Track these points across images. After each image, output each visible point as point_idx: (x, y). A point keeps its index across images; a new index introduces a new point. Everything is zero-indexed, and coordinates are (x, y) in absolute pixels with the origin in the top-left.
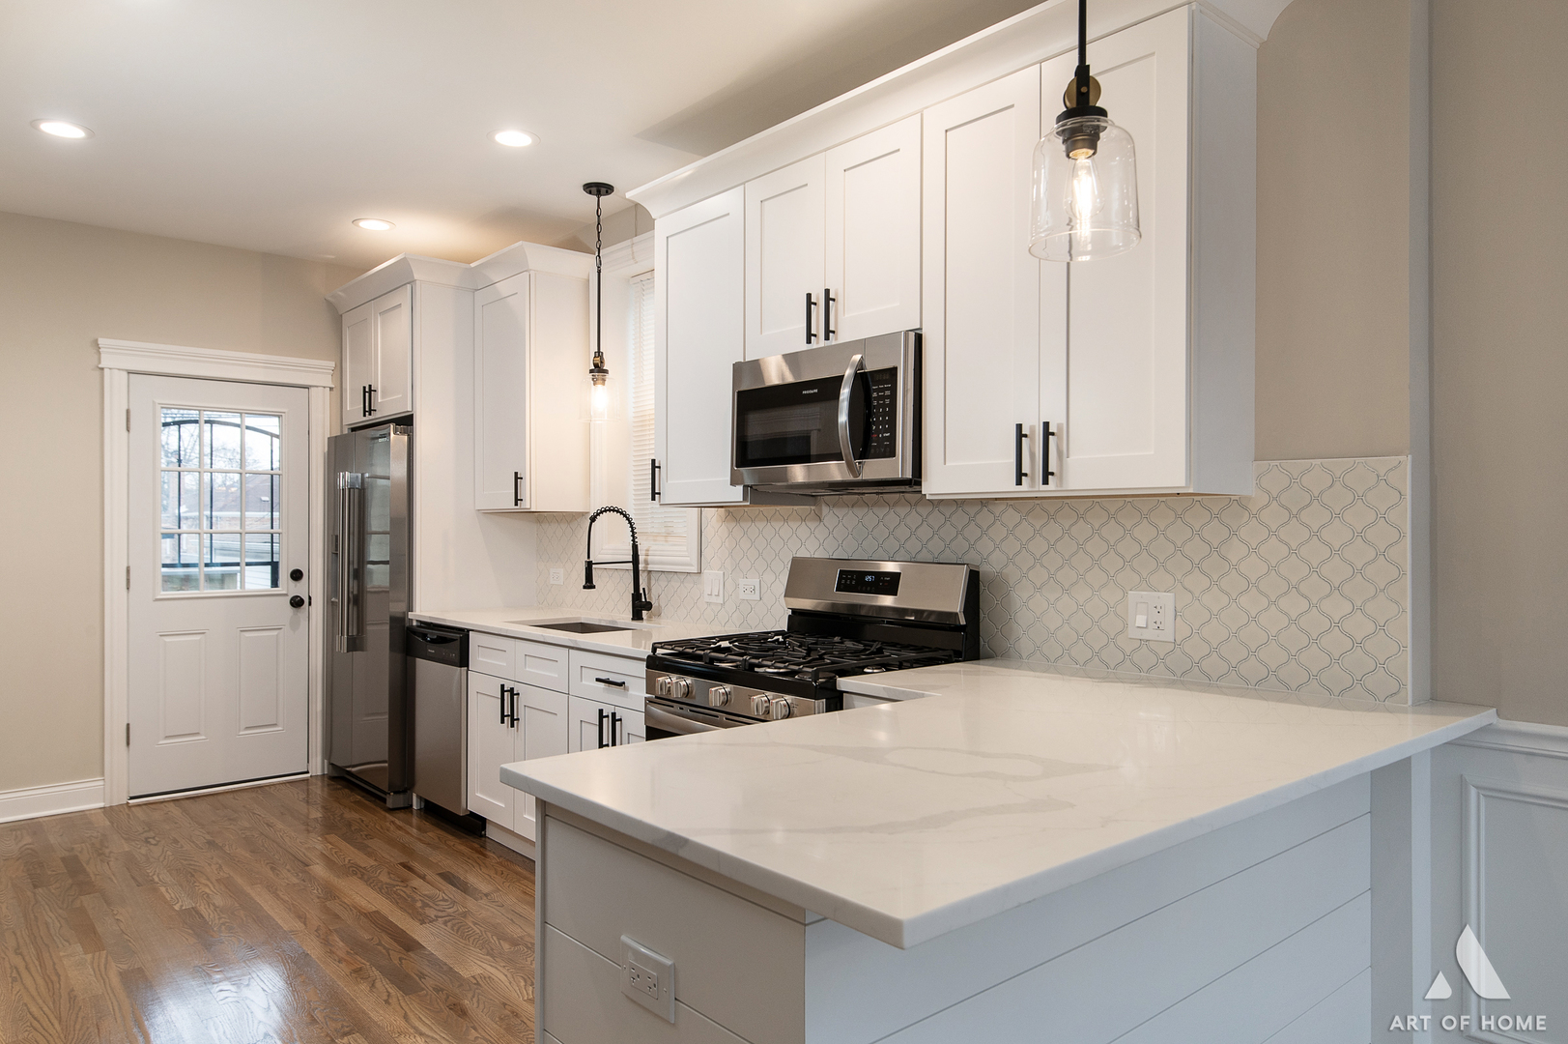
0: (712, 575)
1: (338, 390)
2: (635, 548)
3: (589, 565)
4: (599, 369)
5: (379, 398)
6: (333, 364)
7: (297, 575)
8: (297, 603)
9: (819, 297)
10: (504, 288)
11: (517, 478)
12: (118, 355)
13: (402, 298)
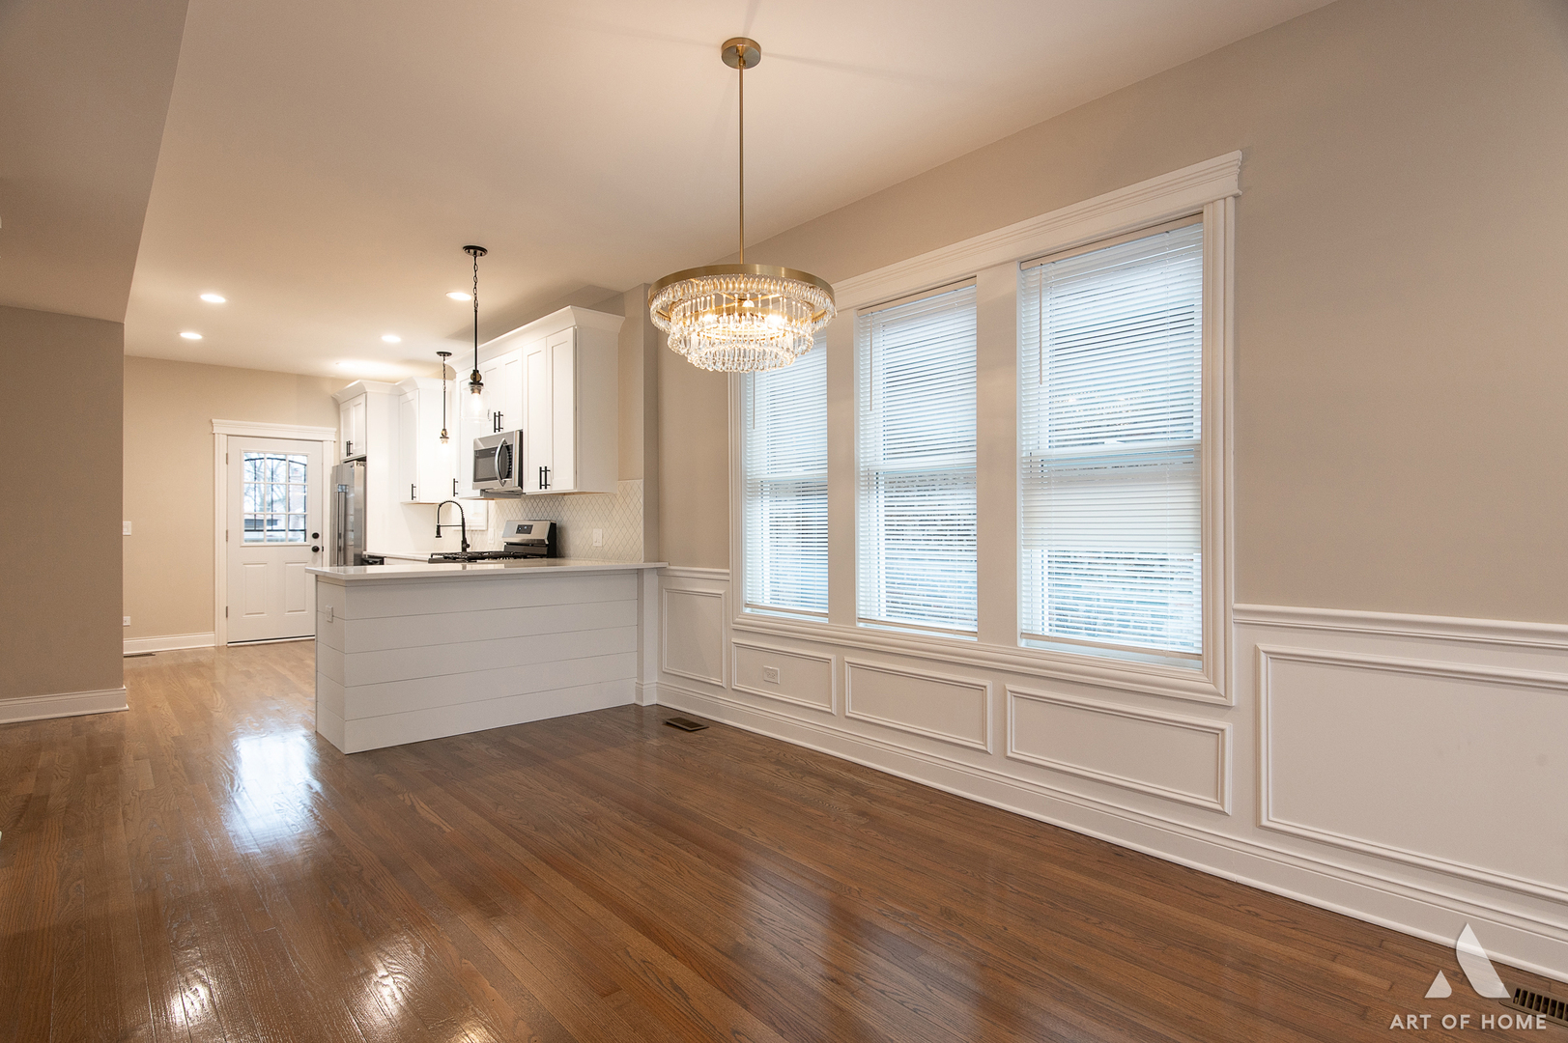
0: (491, 530)
1: (337, 442)
2: (463, 519)
3: (439, 527)
4: (444, 436)
5: (353, 448)
6: (335, 429)
7: (316, 536)
8: (316, 549)
9: (497, 414)
10: (410, 396)
11: (413, 487)
12: (222, 427)
13: (361, 400)
